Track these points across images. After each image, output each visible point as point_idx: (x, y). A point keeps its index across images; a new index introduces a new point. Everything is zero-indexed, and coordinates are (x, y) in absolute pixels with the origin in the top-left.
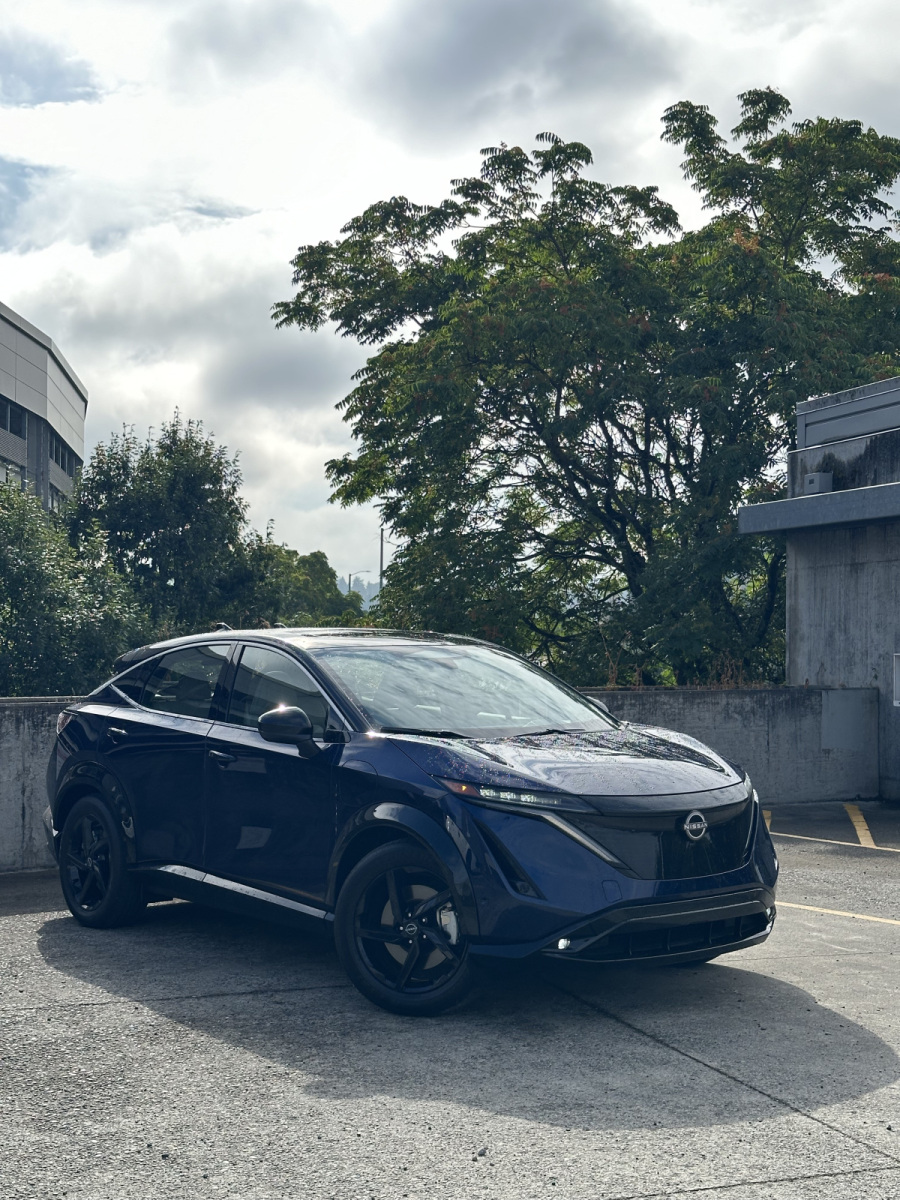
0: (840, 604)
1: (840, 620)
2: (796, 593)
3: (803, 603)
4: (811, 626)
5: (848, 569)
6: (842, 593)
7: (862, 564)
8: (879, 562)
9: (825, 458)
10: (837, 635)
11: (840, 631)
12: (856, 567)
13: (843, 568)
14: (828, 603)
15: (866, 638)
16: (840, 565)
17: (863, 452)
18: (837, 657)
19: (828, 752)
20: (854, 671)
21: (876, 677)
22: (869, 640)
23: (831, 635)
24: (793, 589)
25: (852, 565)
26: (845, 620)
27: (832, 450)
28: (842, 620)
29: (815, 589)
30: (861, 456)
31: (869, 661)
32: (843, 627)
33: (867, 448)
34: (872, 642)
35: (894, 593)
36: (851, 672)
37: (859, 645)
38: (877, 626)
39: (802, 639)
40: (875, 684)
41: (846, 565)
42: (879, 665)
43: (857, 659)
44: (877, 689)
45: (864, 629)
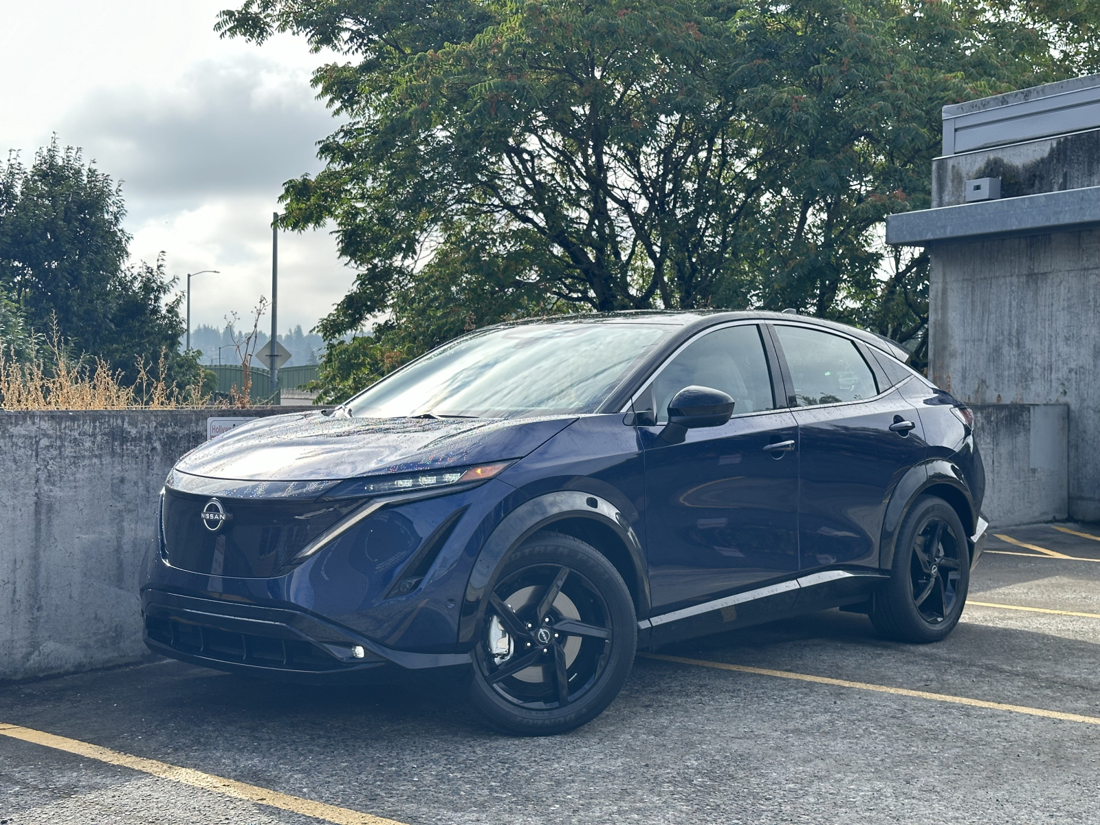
0: (1010, 317)
1: (1010, 334)
2: (944, 307)
3: (954, 318)
4: (966, 341)
5: (1023, 279)
6: (1014, 304)
7: (1044, 274)
8: (1068, 271)
9: (988, 164)
10: (1005, 349)
11: (1010, 344)
12: (1033, 278)
13: (1015, 279)
14: (993, 316)
15: (1050, 351)
16: (1012, 276)
17: (1046, 155)
18: (1006, 373)
19: (1034, 471)
20: (1032, 387)
21: (1065, 393)
22: (1054, 353)
23: (997, 350)
24: (940, 303)
25: (1029, 275)
26: (1018, 333)
27: (1000, 154)
28: (1014, 334)
29: (973, 302)
30: (1043, 160)
31: (1054, 376)
32: (1015, 341)
33: (1052, 150)
34: (1059, 355)
35: (1092, 303)
36: (1027, 388)
37: (1040, 360)
38: (1067, 339)
39: (953, 355)
40: (1063, 400)
41: (1018, 276)
42: (1068, 380)
43: (1036, 375)
44: (1067, 406)
45: (1047, 343)
